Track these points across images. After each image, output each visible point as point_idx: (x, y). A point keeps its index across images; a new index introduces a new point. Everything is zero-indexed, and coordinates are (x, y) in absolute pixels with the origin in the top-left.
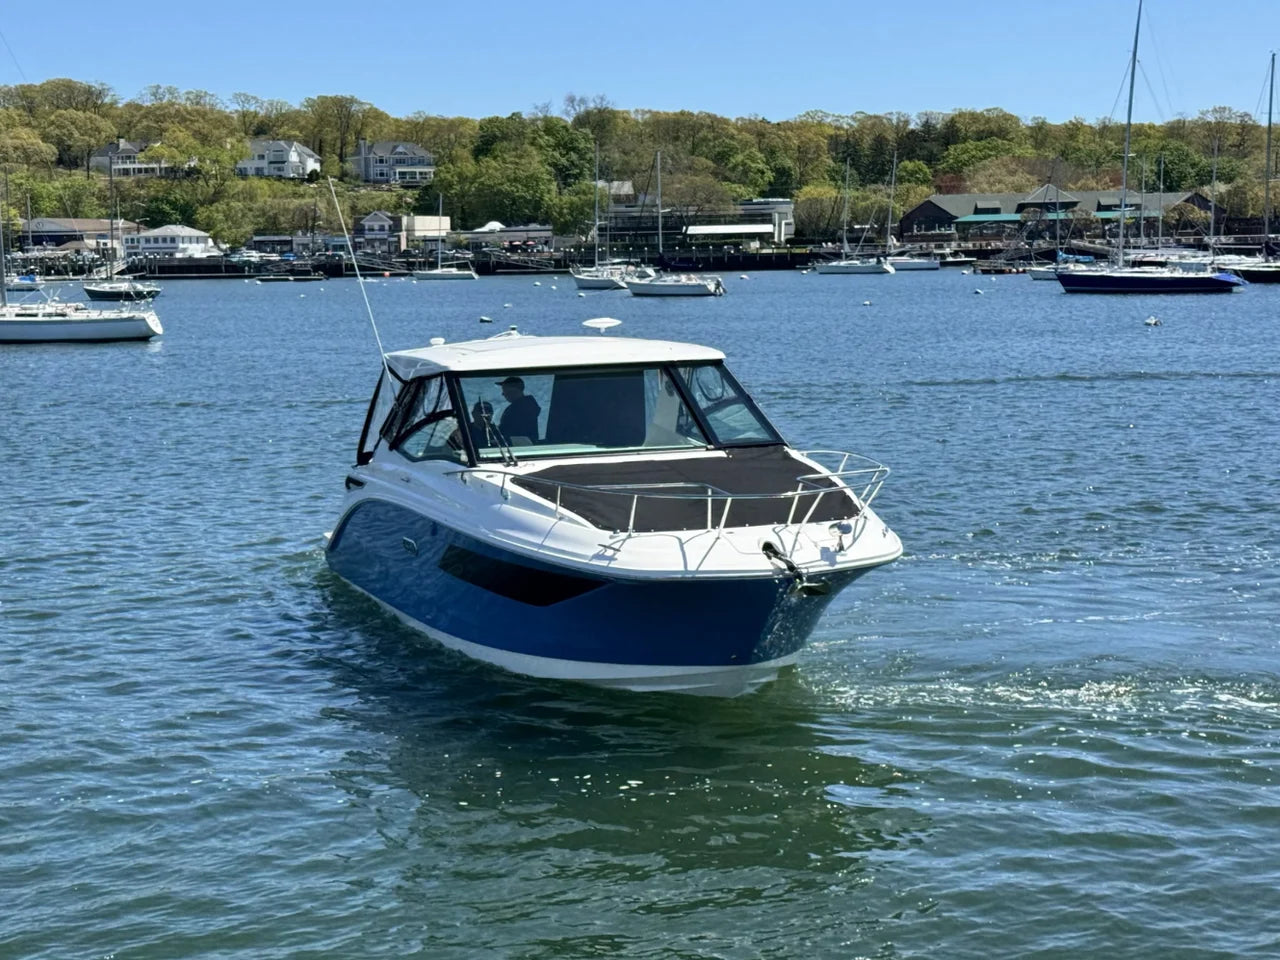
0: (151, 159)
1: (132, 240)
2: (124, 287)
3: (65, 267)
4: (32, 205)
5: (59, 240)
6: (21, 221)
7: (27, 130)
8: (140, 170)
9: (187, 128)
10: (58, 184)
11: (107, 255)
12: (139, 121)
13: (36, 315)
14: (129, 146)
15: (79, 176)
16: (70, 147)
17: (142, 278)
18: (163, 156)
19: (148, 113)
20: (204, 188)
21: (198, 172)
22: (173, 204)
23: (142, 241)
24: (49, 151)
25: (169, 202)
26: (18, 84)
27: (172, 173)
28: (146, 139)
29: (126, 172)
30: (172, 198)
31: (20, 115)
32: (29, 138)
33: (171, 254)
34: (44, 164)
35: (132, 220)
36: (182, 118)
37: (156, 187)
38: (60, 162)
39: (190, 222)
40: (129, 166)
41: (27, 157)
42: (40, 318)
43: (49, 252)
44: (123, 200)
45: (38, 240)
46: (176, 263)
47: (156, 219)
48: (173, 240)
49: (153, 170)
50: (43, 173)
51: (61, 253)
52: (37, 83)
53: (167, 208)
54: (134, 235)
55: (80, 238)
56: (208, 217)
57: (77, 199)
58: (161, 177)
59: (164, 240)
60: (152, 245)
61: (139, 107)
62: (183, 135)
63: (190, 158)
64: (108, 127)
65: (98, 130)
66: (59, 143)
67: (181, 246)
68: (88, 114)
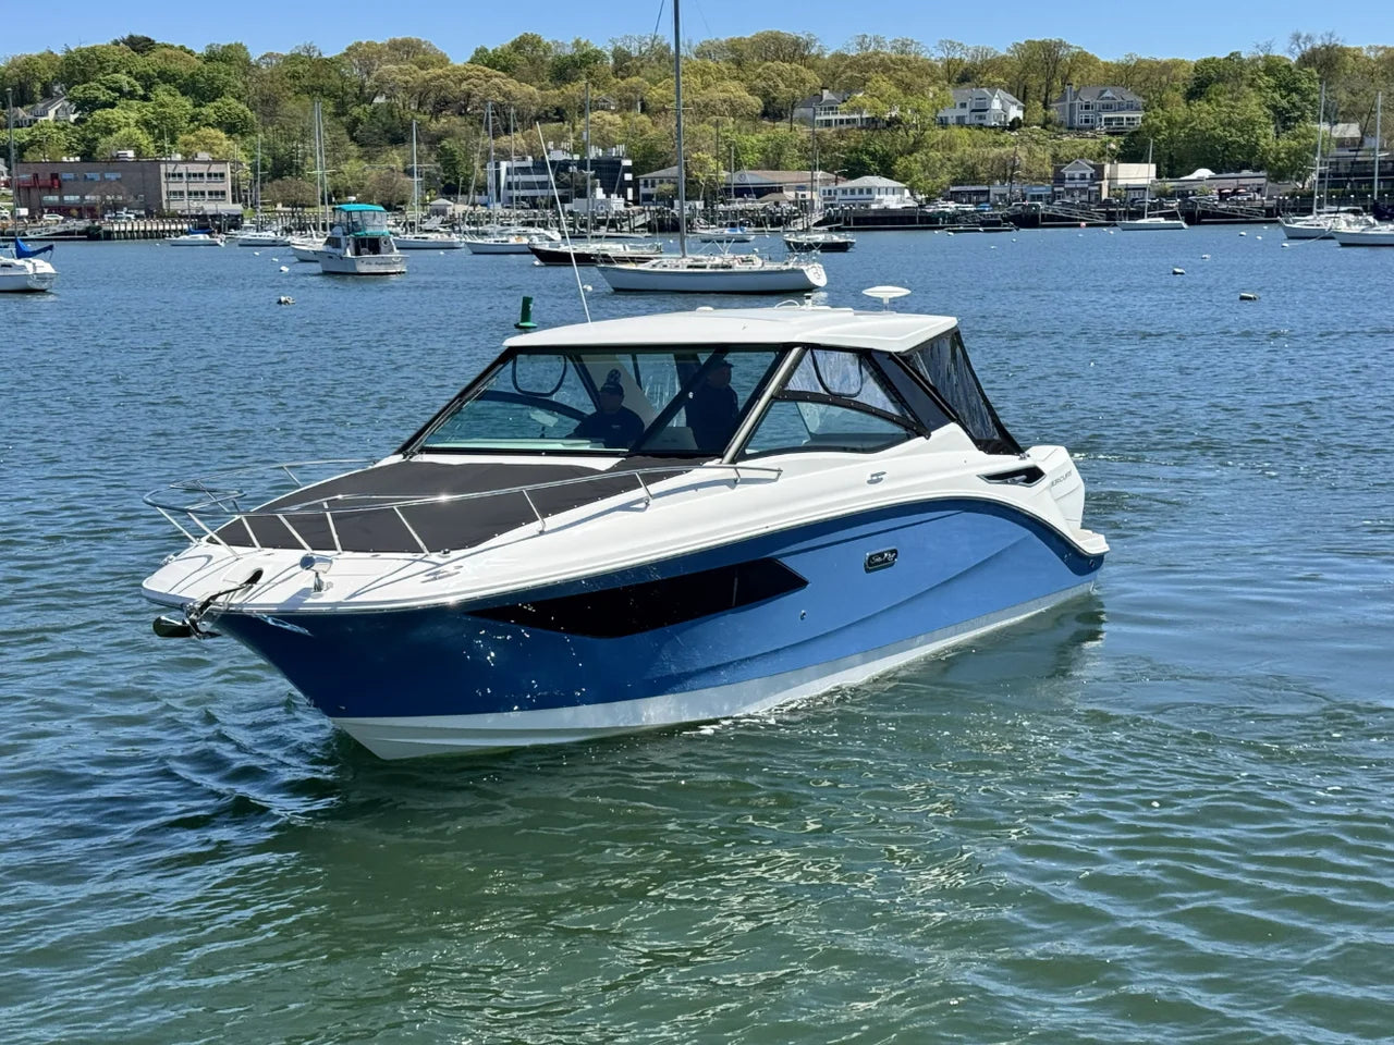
0: (853, 110)
1: (830, 192)
2: (821, 238)
3: (764, 218)
4: (737, 160)
5: (760, 192)
6: (724, 174)
7: (736, 83)
8: (841, 121)
9: (890, 78)
10: (757, 138)
11: (804, 207)
12: (844, 72)
13: (704, 267)
14: (832, 97)
15: (782, 128)
16: (775, 99)
17: (838, 230)
18: (864, 106)
19: (854, 63)
20: (903, 137)
21: (899, 122)
22: (873, 155)
23: (839, 192)
24: (756, 103)
25: (868, 153)
26: (729, 37)
27: (873, 123)
28: (849, 89)
29: (828, 123)
30: (871, 149)
31: (729, 69)
32: (737, 91)
33: (867, 206)
34: (751, 117)
35: (831, 172)
36: (886, 67)
37: (856, 138)
38: (765, 114)
39: (889, 174)
40: (831, 117)
41: (734, 109)
42: (708, 270)
43: (750, 204)
44: (824, 151)
45: (742, 191)
46: (869, 215)
47: (854, 170)
48: (869, 191)
49: (854, 120)
50: (749, 125)
51: (759, 205)
52: (748, 36)
53: (866, 158)
54: (832, 186)
55: (780, 190)
56: (906, 167)
57: (779, 150)
58: (862, 128)
59: (861, 191)
60: (849, 196)
61: (843, 57)
62: (887, 86)
63: (891, 108)
64: (813, 78)
65: (803, 81)
66: (765, 95)
67: (877, 197)
68: (795, 65)
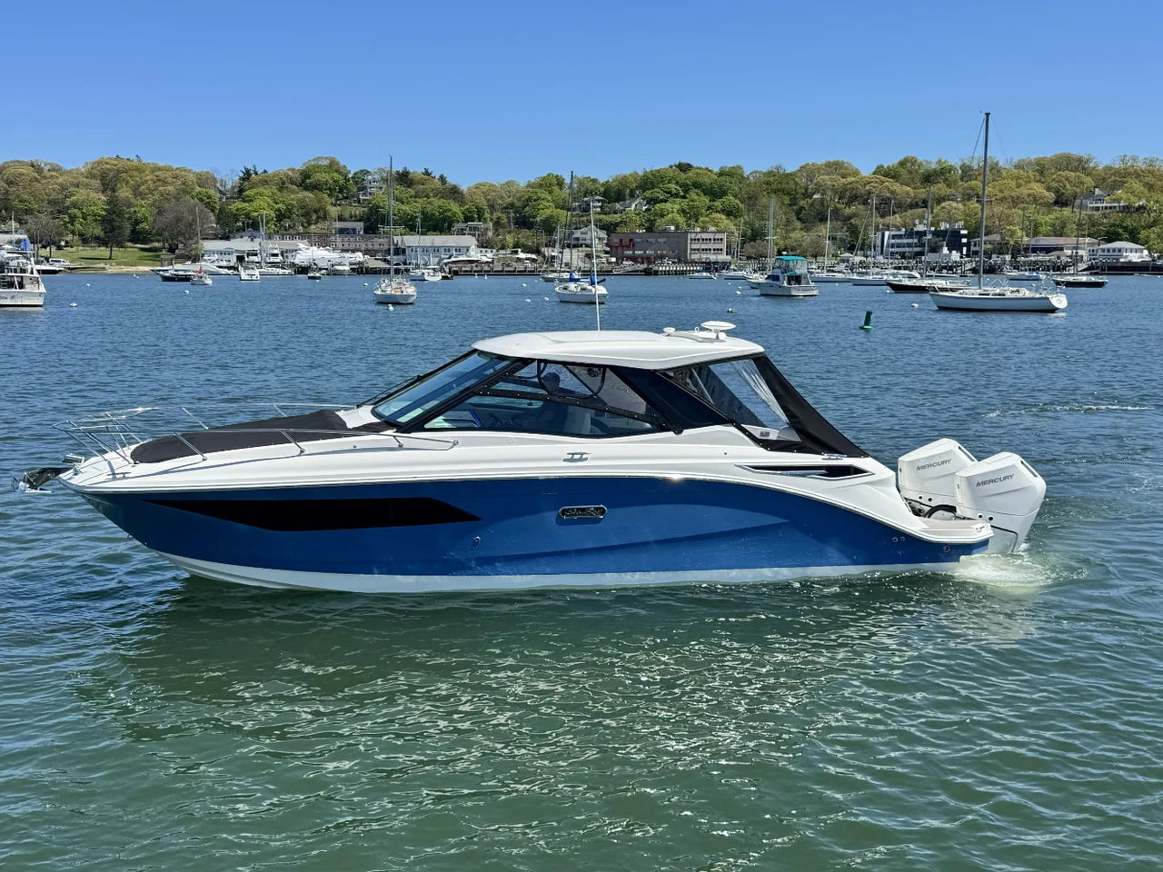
0: (1114, 201)
1: (1093, 251)
2: (1084, 279)
3: (1048, 266)
4: (1035, 231)
5: (1048, 250)
6: (1026, 239)
7: (1039, 184)
8: (1106, 208)
9: (1140, 181)
10: (1047, 218)
11: (1076, 260)
12: (1110, 177)
13: (988, 295)
14: (1101, 193)
15: (1067, 211)
16: (1063, 193)
17: (1097, 274)
18: (1121, 198)
19: (1117, 173)
20: (1146, 218)
21: (1145, 208)
22: (1125, 229)
23: (1100, 251)
24: (1051, 196)
25: (1122, 227)
26: (1035, 157)
27: (1127, 209)
28: (1113, 188)
29: (1097, 209)
30: (1125, 225)
31: (1035, 176)
32: (1038, 189)
33: (1118, 259)
34: (1047, 205)
35: (1096, 239)
36: (1138, 175)
37: (1115, 218)
38: (1056, 203)
39: (1134, 240)
40: (1099, 205)
41: (1035, 199)
42: (990, 296)
43: (1041, 257)
44: (1093, 226)
45: (1035, 250)
46: (1120, 265)
47: (1111, 237)
48: (1120, 250)
49: (1115, 207)
50: (1045, 209)
51: (1047, 258)
52: (1049, 156)
53: (1120, 231)
54: (1096, 247)
55: (1062, 249)
56: (1147, 236)
57: (1064, 224)
58: (1120, 212)
59: (1114, 250)
60: (1106, 253)
61: (1111, 168)
62: (1137, 186)
63: (1139, 200)
64: (1089, 181)
65: (1082, 183)
66: (1057, 191)
67: (1124, 254)
68: (1078, 173)
